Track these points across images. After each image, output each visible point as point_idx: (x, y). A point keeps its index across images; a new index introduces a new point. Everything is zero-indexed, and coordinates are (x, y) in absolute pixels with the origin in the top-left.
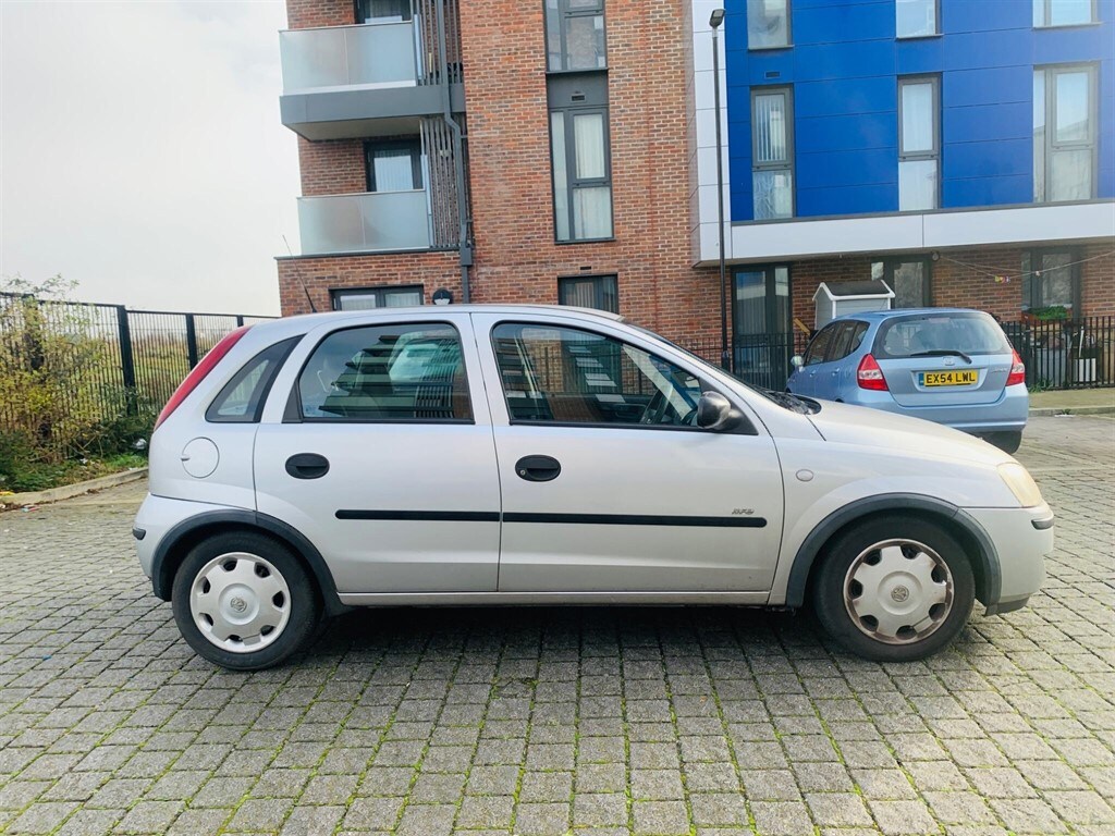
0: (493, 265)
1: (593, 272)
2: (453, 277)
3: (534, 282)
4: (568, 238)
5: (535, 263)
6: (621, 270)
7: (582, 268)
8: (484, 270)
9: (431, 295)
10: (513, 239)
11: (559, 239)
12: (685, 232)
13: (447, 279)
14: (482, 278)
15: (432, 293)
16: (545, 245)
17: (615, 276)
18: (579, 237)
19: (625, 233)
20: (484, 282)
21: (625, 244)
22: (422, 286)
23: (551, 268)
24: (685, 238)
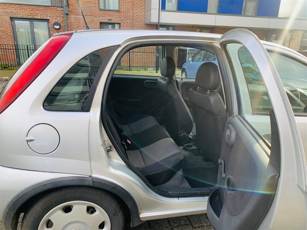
0: (76, 15)
1: (112, 22)
2: (61, 18)
3: (91, 23)
4: (103, 8)
5: (92, 16)
6: (122, 22)
7: (108, 20)
8: (73, 16)
9: (52, 24)
10: (84, 6)
11: (100, 8)
12: (143, 11)
13: (59, 18)
14: (72, 19)
15: (53, 23)
16: (96, 10)
17: (120, 24)
18: (107, 8)
19: (122, 10)
20: (73, 21)
21: (124, 13)
22: (49, 20)
23: (98, 18)
24: (143, 13)
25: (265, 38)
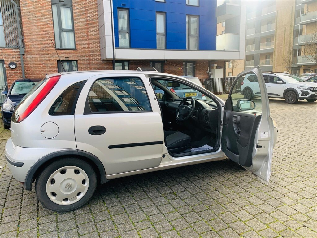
0: (33, 55)
1: (69, 59)
2: (17, 58)
3: (48, 61)
4: (60, 48)
5: (49, 55)
6: (79, 59)
7: (65, 58)
8: (29, 56)
9: (8, 64)
10: (40, 46)
11: (57, 47)
12: (99, 49)
13: (14, 58)
14: (29, 59)
15: (8, 63)
16: (52, 49)
17: (77, 61)
18: (63, 47)
19: (79, 48)
20: (29, 60)
21: (80, 51)
22: (4, 60)
23: (55, 57)
24: (99, 51)
25: (208, 68)
